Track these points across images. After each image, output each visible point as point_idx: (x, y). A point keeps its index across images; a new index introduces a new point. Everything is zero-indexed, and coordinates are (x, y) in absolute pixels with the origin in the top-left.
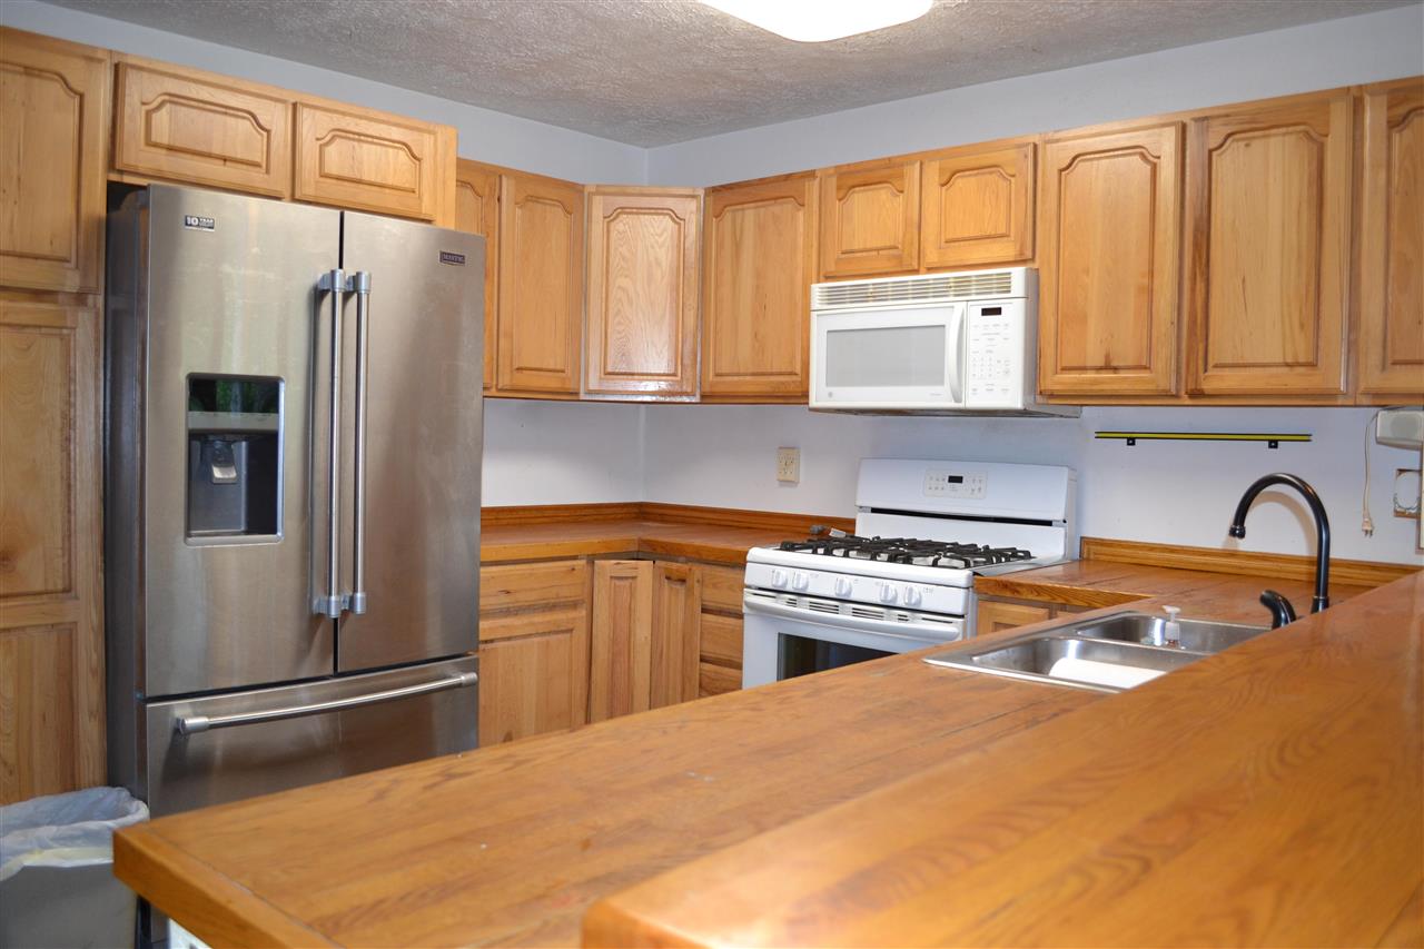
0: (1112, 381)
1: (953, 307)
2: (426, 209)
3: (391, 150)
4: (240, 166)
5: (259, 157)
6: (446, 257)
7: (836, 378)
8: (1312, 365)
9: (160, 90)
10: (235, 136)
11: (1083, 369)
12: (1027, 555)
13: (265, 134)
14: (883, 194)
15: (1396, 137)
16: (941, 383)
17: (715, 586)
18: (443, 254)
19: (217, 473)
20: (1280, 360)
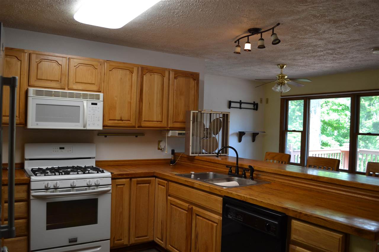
0: (122, 123)
1: (83, 102)
8: (161, 122)
11: (115, 120)
15: (175, 80)
16: (79, 122)
20: (156, 120)
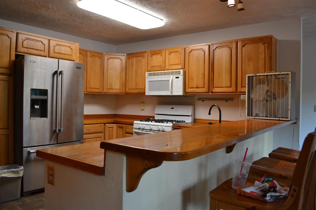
0: (198, 90)
1: (170, 77)
2: (73, 59)
3: (67, 48)
4: (39, 51)
5: (43, 49)
6: (77, 68)
7: (150, 90)
8: (231, 87)
9: (25, 37)
10: (39, 46)
11: (193, 88)
12: (185, 121)
13: (44, 45)
14: (158, 56)
15: (243, 48)
16: (169, 91)
17: (128, 128)
18: (77, 67)
19: (36, 107)
20: (225, 86)
